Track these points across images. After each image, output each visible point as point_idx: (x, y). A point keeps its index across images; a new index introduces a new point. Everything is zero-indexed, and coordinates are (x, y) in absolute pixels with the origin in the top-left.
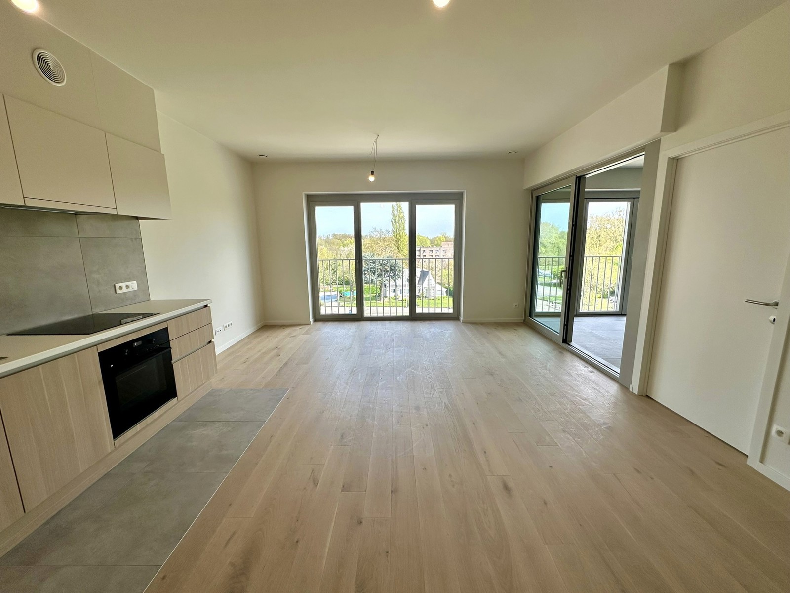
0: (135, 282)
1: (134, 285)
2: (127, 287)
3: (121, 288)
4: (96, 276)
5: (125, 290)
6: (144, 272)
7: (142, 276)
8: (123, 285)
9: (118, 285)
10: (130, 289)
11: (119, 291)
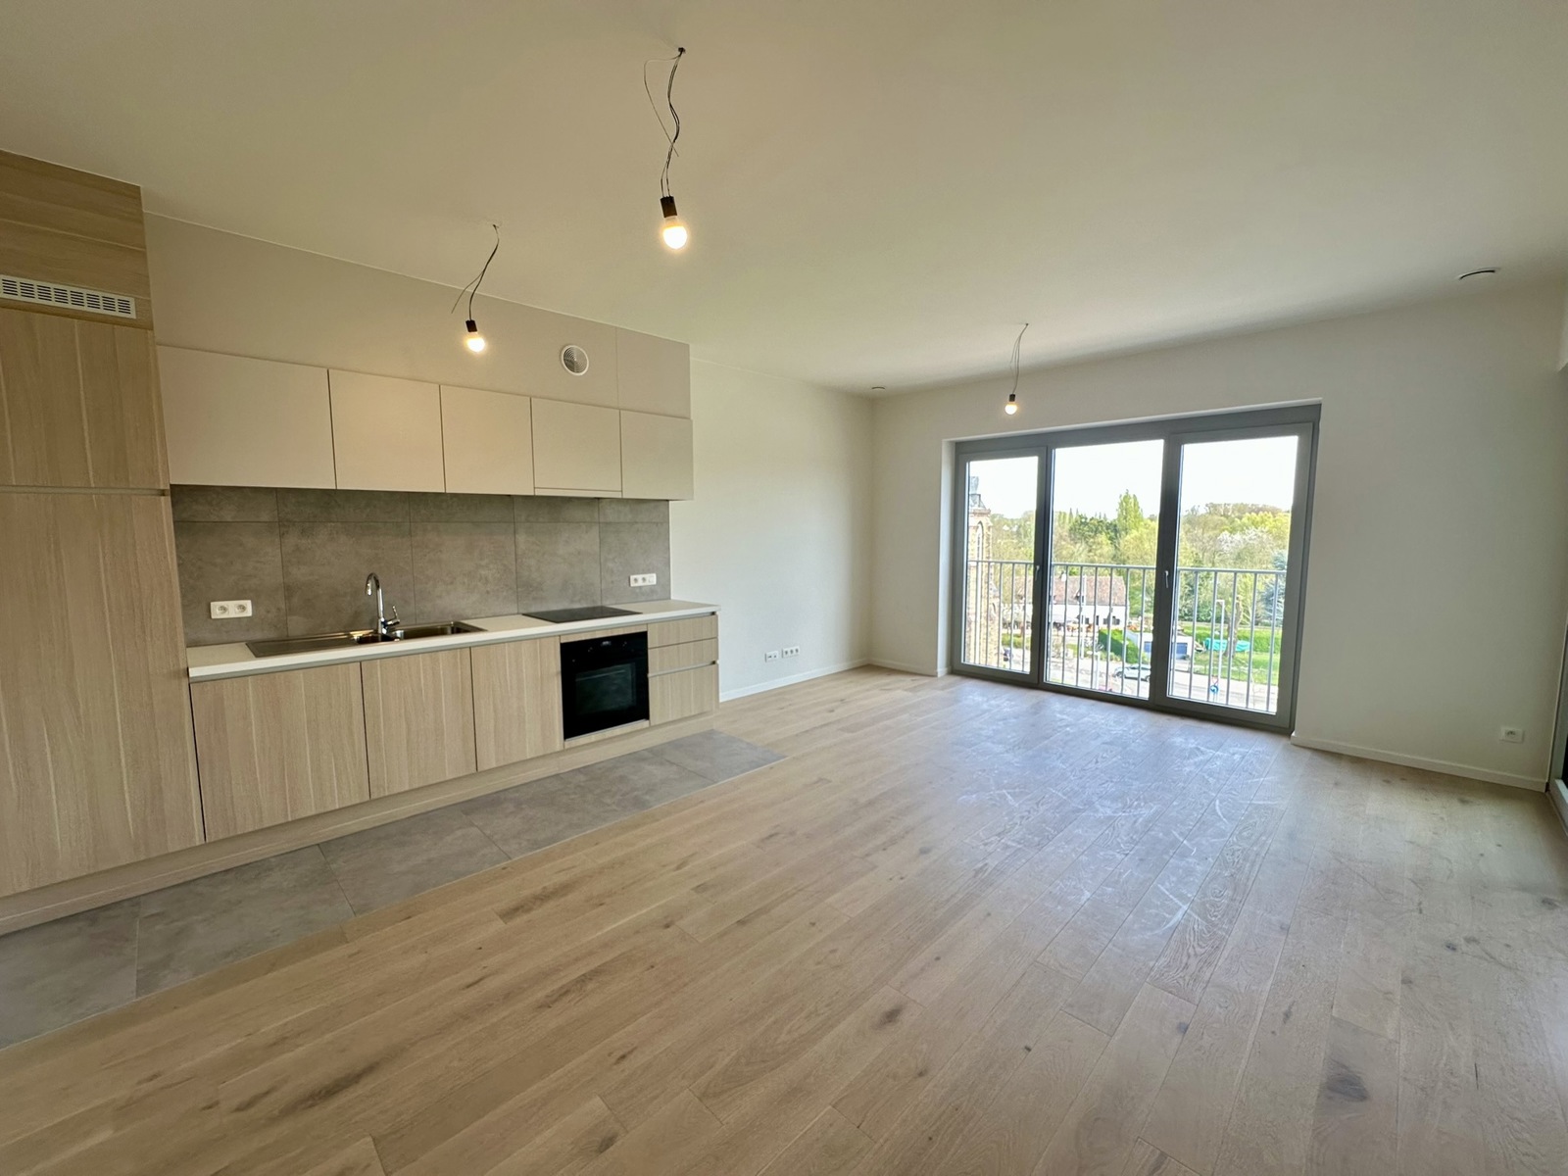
0: (654, 575)
1: (652, 579)
2: (644, 579)
3: (636, 580)
4: (610, 565)
5: (640, 583)
6: (668, 564)
7: (663, 570)
8: (640, 577)
9: (632, 577)
10: (647, 583)
11: (633, 584)
